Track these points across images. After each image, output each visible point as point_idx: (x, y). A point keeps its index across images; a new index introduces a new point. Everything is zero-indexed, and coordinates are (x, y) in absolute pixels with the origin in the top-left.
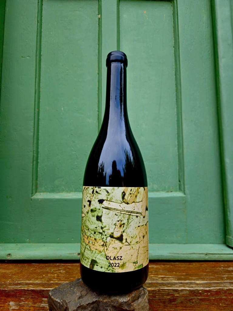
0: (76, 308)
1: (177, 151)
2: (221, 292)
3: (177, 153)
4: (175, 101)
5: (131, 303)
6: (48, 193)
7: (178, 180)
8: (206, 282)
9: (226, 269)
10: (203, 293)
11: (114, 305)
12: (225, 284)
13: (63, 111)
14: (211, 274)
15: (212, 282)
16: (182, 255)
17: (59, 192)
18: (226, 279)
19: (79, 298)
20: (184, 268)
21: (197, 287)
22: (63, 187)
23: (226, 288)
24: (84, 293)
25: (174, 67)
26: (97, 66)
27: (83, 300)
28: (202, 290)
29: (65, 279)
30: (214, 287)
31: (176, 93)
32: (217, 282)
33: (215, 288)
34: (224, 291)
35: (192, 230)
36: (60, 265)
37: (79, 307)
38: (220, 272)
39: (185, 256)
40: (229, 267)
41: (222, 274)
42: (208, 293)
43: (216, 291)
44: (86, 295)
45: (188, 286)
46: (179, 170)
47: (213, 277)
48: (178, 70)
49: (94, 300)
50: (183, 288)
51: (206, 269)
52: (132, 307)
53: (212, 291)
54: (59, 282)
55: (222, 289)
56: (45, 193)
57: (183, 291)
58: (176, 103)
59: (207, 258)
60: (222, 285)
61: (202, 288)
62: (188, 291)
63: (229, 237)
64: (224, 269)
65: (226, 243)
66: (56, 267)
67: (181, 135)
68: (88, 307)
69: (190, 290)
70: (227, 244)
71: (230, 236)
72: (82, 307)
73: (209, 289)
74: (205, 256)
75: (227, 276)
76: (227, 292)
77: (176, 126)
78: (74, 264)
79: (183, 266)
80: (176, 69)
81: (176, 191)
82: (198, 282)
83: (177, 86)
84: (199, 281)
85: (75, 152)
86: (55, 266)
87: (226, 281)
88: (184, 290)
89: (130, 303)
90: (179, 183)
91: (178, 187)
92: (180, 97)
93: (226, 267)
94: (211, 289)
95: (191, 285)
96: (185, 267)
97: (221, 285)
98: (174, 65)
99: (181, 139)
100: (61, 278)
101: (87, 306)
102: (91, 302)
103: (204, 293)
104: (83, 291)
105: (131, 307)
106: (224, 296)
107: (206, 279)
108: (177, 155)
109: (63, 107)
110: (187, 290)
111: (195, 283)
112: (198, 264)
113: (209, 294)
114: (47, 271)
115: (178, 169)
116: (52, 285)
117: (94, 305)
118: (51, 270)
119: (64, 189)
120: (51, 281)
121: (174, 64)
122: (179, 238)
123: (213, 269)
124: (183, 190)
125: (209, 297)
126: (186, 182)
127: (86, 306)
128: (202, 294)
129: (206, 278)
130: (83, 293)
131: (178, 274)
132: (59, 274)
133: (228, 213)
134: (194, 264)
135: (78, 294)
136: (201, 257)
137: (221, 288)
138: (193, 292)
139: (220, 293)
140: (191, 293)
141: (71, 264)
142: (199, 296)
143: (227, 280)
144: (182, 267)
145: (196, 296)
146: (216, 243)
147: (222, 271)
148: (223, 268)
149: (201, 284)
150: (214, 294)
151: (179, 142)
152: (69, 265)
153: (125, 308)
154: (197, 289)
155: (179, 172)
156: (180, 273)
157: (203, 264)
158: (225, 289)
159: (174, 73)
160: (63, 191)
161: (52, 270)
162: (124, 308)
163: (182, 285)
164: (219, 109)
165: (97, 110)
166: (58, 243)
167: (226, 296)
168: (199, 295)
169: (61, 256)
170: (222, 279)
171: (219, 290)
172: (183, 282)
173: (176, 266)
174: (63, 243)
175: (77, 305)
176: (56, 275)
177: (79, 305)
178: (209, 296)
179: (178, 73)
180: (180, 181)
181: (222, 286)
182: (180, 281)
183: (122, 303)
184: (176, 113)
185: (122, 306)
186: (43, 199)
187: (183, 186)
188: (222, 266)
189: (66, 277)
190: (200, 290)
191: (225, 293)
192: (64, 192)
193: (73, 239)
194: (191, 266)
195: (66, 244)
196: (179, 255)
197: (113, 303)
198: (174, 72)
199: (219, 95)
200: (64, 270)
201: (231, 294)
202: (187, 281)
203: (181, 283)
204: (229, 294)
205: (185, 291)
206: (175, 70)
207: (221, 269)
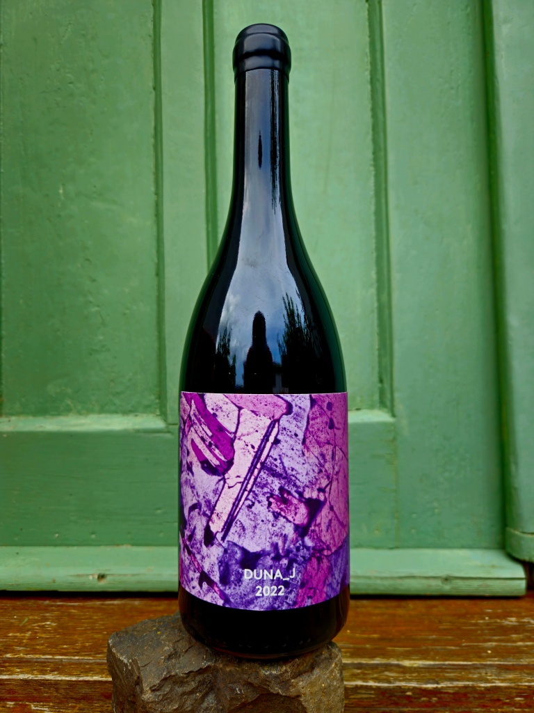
0: (158, 682)
1: (375, 298)
2: (469, 695)
3: (376, 305)
4: (370, 156)
5: (289, 680)
6: (31, 418)
7: (376, 378)
8: (432, 663)
9: (499, 621)
10: (417, 696)
11: (249, 680)
12: (483, 672)
13: (62, 198)
14: (449, 637)
15: (447, 663)
16: (379, 582)
17: (59, 415)
18: (489, 656)
19: (170, 657)
20: (379, 618)
21: (401, 681)
22: (69, 402)
23: (483, 685)
24: (183, 645)
25: (368, 59)
26: (152, 66)
27: (179, 663)
28: (414, 688)
29: (47, 647)
30: (451, 680)
31: (374, 135)
32: (462, 663)
33: (451, 685)
34: (479, 693)
35: (414, 513)
36: (52, 606)
37: (165, 679)
38: (479, 632)
39: (387, 583)
40: (506, 615)
41: (481, 638)
42: (430, 698)
43: (455, 694)
44: (187, 651)
45: (375, 676)
46: (379, 350)
47: (453, 648)
48: (379, 67)
49: (204, 664)
50: (360, 683)
51: (440, 622)
52: (292, 690)
53: (441, 693)
54: (29, 656)
55: (473, 687)
56: (22, 418)
57: (359, 691)
58: (372, 162)
59: (447, 588)
60: (474, 674)
61: (413, 684)
62: (373, 692)
63: (512, 531)
64: (493, 621)
65: (505, 546)
66: (41, 609)
67: (385, 252)
68: (188, 679)
69: (378, 688)
70: (509, 550)
71: (516, 529)
72: (174, 679)
73: (435, 686)
74: (442, 583)
75: (494, 644)
76: (487, 696)
77: (373, 227)
78: (89, 603)
79: (378, 611)
80: (373, 63)
81: (372, 407)
82: (407, 663)
83: (374, 116)
84: (410, 659)
85: (98, 306)
86: (39, 608)
87: (489, 663)
88: (362, 687)
89: (287, 678)
90: (380, 385)
91: (376, 397)
92: (382, 145)
93: (498, 616)
94: (439, 686)
95: (387, 673)
96: (382, 614)
97: (470, 676)
98: (369, 54)
99: (385, 263)
100: (38, 645)
101: (187, 677)
102: (197, 669)
103: (420, 698)
104: (181, 641)
105: (290, 688)
106: (479, 706)
107: (432, 653)
108: (376, 311)
109: (63, 185)
110: (370, 688)
111: (398, 666)
112: (420, 606)
113: (434, 699)
114: (12, 623)
115: (377, 347)
116: (7, 664)
117: (205, 675)
118: (23, 620)
119: (72, 405)
120: (7, 653)
121: (368, 50)
122: (377, 532)
123: (462, 620)
124: (388, 403)
125: (434, 708)
126: (396, 384)
127: (183, 678)
128: (412, 700)
129: (433, 650)
130: (180, 646)
131: (357, 635)
132: (36, 633)
133: (513, 468)
134: (411, 604)
135: (167, 649)
136: (430, 586)
137: (470, 683)
138: (387, 695)
139: (468, 698)
140: (381, 697)
141: (81, 604)
142: (405, 706)
143: (492, 657)
144: (377, 615)
145: (396, 704)
146: (479, 548)
147: (484, 627)
148: (490, 618)
149: (415, 668)
150: (448, 700)
151: (379, 273)
152: (76, 604)
153: (277, 689)
154: (400, 687)
155: (380, 356)
156: (363, 632)
157: (435, 606)
158: (480, 687)
159: (369, 77)
160: (68, 410)
161: (26, 620)
162: (272, 691)
163: (359, 671)
164: (492, 173)
165: (153, 189)
166: (56, 545)
167: (484, 706)
168: (405, 701)
169: (54, 581)
170: (479, 653)
171: (463, 691)
172: (364, 661)
173: (359, 610)
174: (68, 545)
175: (162, 674)
176: (28, 634)
177: (165, 675)
178: (434, 705)
179: (379, 76)
180: (381, 381)
181: (475, 676)
182: (356, 661)
183: (267, 677)
184: (372, 193)
185: (269, 686)
186: (13, 433)
187: (388, 396)
188: (487, 614)
189: (52, 640)
190: (409, 689)
191: (480, 698)
192: (71, 414)
193: (93, 536)
194: (400, 611)
195: (75, 548)
196: (369, 582)
197: (246, 676)
198: (367, 75)
199: (494, 133)
200: (58, 619)
201: (499, 700)
202: (377, 661)
203: (359, 666)
204: (491, 700)
205: (364, 692)
206: (369, 67)
207: (481, 621)
